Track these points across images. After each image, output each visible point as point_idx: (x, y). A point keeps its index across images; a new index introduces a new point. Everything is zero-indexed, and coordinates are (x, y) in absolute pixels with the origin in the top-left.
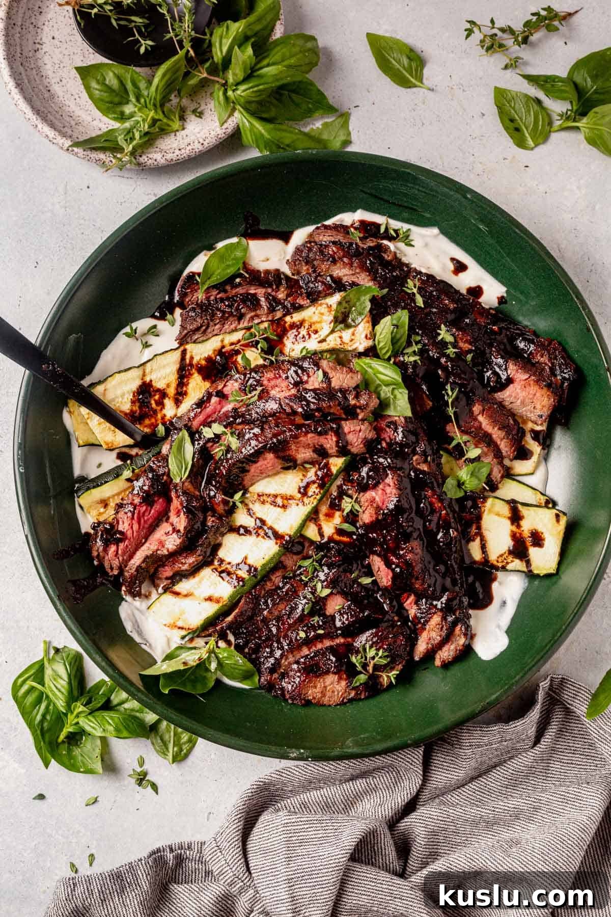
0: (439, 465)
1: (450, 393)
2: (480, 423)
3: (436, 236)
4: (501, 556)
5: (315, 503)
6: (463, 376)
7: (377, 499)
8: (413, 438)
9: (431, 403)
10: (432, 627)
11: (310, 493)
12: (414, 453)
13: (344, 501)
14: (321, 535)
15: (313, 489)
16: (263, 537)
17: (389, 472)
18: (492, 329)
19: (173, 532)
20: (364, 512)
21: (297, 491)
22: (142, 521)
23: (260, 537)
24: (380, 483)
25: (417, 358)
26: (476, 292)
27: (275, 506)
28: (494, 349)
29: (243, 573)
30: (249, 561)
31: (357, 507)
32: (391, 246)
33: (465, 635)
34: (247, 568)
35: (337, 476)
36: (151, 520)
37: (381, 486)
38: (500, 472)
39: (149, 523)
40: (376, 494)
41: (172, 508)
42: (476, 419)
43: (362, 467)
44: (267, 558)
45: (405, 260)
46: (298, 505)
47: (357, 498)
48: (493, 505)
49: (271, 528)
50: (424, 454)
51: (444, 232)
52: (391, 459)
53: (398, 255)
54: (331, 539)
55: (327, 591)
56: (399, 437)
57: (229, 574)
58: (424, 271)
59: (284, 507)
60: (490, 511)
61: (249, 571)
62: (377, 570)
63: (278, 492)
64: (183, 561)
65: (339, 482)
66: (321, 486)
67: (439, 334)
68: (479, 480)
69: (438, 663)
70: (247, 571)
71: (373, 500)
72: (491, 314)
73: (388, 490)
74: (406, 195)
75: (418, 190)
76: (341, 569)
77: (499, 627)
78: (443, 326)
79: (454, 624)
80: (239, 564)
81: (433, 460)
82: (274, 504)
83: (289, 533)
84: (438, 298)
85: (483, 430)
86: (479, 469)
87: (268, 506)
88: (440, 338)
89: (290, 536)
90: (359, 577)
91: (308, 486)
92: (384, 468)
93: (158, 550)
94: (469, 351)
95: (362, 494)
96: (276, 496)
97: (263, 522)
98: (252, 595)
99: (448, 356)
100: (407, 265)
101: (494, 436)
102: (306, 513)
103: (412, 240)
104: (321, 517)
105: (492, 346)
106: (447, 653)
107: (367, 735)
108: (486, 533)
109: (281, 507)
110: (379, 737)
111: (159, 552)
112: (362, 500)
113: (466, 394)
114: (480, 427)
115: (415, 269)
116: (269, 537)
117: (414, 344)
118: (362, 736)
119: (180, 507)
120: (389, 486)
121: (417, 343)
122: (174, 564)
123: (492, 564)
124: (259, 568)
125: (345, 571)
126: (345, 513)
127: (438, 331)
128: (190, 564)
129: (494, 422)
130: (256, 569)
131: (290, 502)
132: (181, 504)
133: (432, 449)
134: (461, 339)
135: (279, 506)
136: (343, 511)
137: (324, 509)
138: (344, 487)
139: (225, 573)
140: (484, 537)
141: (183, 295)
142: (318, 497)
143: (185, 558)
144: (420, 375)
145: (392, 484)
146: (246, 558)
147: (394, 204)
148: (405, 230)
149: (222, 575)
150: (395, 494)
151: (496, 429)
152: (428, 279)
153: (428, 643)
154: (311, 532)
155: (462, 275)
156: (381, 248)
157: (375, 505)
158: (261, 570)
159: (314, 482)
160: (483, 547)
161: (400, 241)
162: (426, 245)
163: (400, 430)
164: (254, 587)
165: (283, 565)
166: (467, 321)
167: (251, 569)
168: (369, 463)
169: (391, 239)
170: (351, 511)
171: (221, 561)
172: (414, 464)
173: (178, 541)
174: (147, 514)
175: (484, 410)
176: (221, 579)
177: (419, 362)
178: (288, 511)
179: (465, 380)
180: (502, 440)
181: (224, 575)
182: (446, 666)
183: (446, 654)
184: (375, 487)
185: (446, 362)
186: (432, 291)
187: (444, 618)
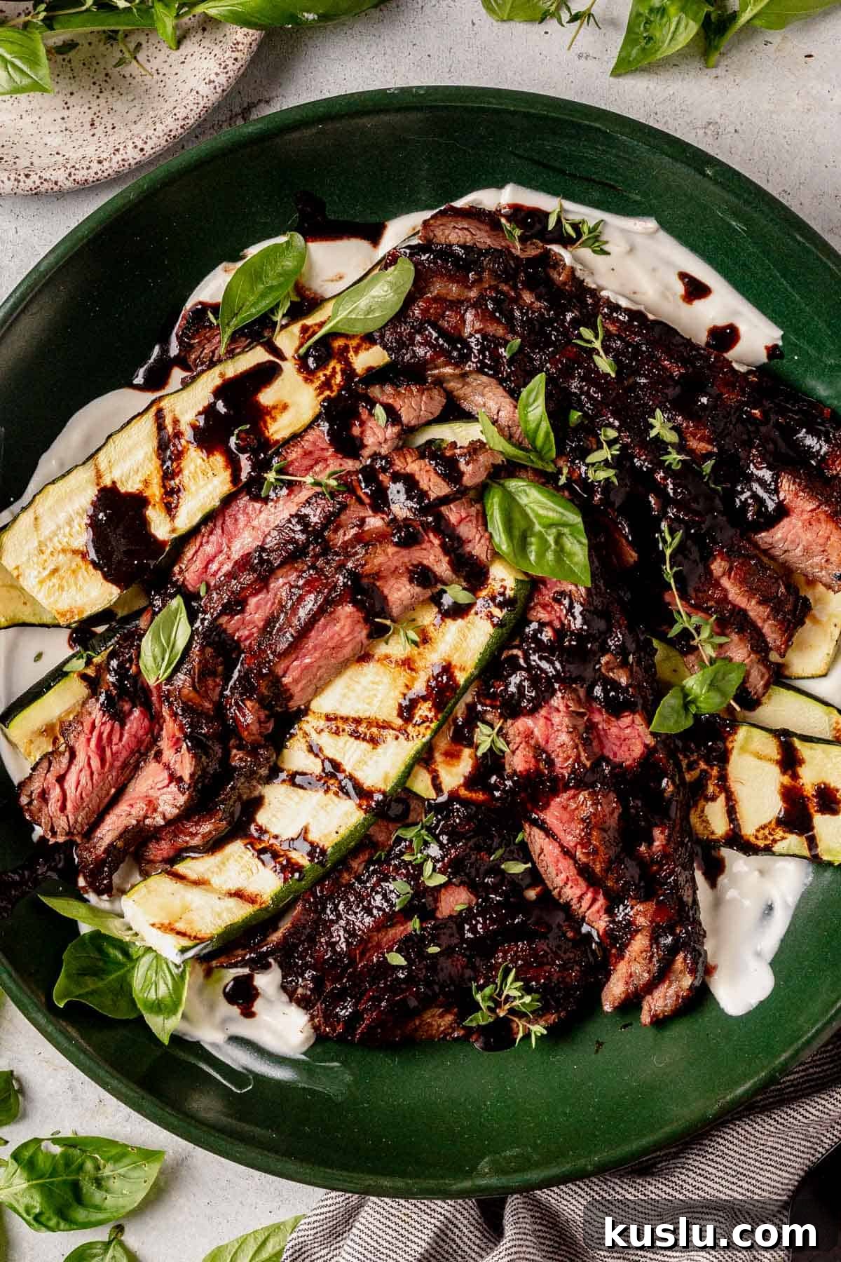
0: (650, 669)
1: (668, 538)
2: (725, 591)
3: (652, 235)
4: (763, 828)
5: (428, 737)
6: (694, 506)
7: (536, 732)
8: (601, 624)
9: (635, 555)
10: (634, 954)
11: (417, 719)
12: (604, 650)
13: (478, 730)
14: (438, 788)
15: (424, 710)
16: (336, 794)
17: (557, 686)
18: (751, 416)
19: (171, 782)
20: (513, 752)
21: (395, 713)
22: (108, 753)
23: (331, 794)
24: (542, 707)
25: (610, 473)
26: (725, 336)
27: (357, 738)
28: (754, 451)
29: (300, 857)
30: (311, 837)
31: (501, 744)
32: (566, 256)
33: (693, 972)
34: (307, 848)
35: (466, 688)
36: (124, 754)
37: (543, 712)
38: (762, 677)
39: (121, 759)
40: (535, 724)
41: (164, 733)
42: (717, 584)
43: (510, 675)
44: (344, 832)
45: (590, 283)
46: (397, 738)
47: (501, 729)
48: (748, 739)
49: (351, 778)
50: (622, 651)
51: (666, 226)
52: (561, 663)
53: (578, 274)
54: (454, 796)
55: (441, 879)
56: (578, 623)
57: (275, 856)
58: (624, 303)
59: (374, 741)
60: (743, 749)
61: (311, 855)
62: (538, 851)
63: (362, 715)
64: (193, 830)
65: (468, 698)
66: (438, 707)
67: (652, 427)
68: (723, 694)
69: (645, 1018)
70: (309, 854)
71: (529, 735)
72: (750, 384)
73: (556, 719)
74: (594, 163)
75: (618, 157)
76: (470, 844)
77: (758, 955)
78: (658, 412)
79: (673, 950)
80: (293, 839)
81: (638, 662)
82: (356, 735)
83: (383, 787)
84: (651, 356)
85: (730, 602)
86: (724, 675)
87: (345, 738)
88: (653, 433)
89: (384, 793)
90: (503, 859)
91: (414, 703)
92: (548, 679)
93: (146, 817)
94: (708, 456)
95: (510, 722)
96: (358, 721)
97: (337, 766)
98: (315, 896)
99: (668, 470)
100: (594, 293)
101: (751, 614)
102: (413, 752)
103: (606, 242)
104: (438, 757)
105: (751, 447)
106: (660, 1001)
107: (516, 1151)
108: (735, 787)
109: (368, 742)
110: (536, 1157)
111: (148, 821)
112: (511, 731)
113: (698, 539)
114: (725, 599)
115: (608, 299)
116: (347, 794)
117: (605, 445)
118: (508, 1153)
119: (179, 735)
120: (558, 710)
121: (611, 443)
122: (176, 836)
123: (748, 842)
124: (329, 850)
125: (478, 848)
126: (479, 754)
127: (651, 420)
128: (204, 836)
129: (751, 593)
130: (323, 852)
131: (385, 732)
132: (181, 728)
133: (637, 641)
134: (694, 435)
135: (364, 739)
136: (477, 748)
137: (443, 743)
138: (479, 708)
139: (267, 851)
140: (732, 793)
141: (186, 347)
142: (433, 726)
143: (197, 824)
144: (617, 505)
145: (562, 708)
146: (306, 830)
147: (573, 176)
148: (591, 225)
149: (262, 856)
150: (567, 727)
151: (753, 602)
152: (631, 320)
153: (627, 983)
154: (422, 785)
155: (699, 305)
156: (547, 261)
157: (532, 742)
158: (333, 853)
159: (424, 699)
160: (731, 812)
161: (584, 245)
162: (632, 250)
163: (578, 609)
164: (319, 881)
165: (371, 841)
166: (704, 400)
167: (315, 851)
168: (522, 668)
169: (567, 242)
170: (491, 749)
171: (262, 830)
172: (603, 670)
173: (182, 800)
174: (115, 739)
175: (731, 569)
176: (260, 864)
177: (615, 480)
178: (380, 749)
179: (697, 513)
180: (765, 621)
181: (267, 857)
182: (660, 1022)
183: (660, 1003)
184: (532, 712)
185: (665, 479)
186: (639, 345)
187: (654, 939)
